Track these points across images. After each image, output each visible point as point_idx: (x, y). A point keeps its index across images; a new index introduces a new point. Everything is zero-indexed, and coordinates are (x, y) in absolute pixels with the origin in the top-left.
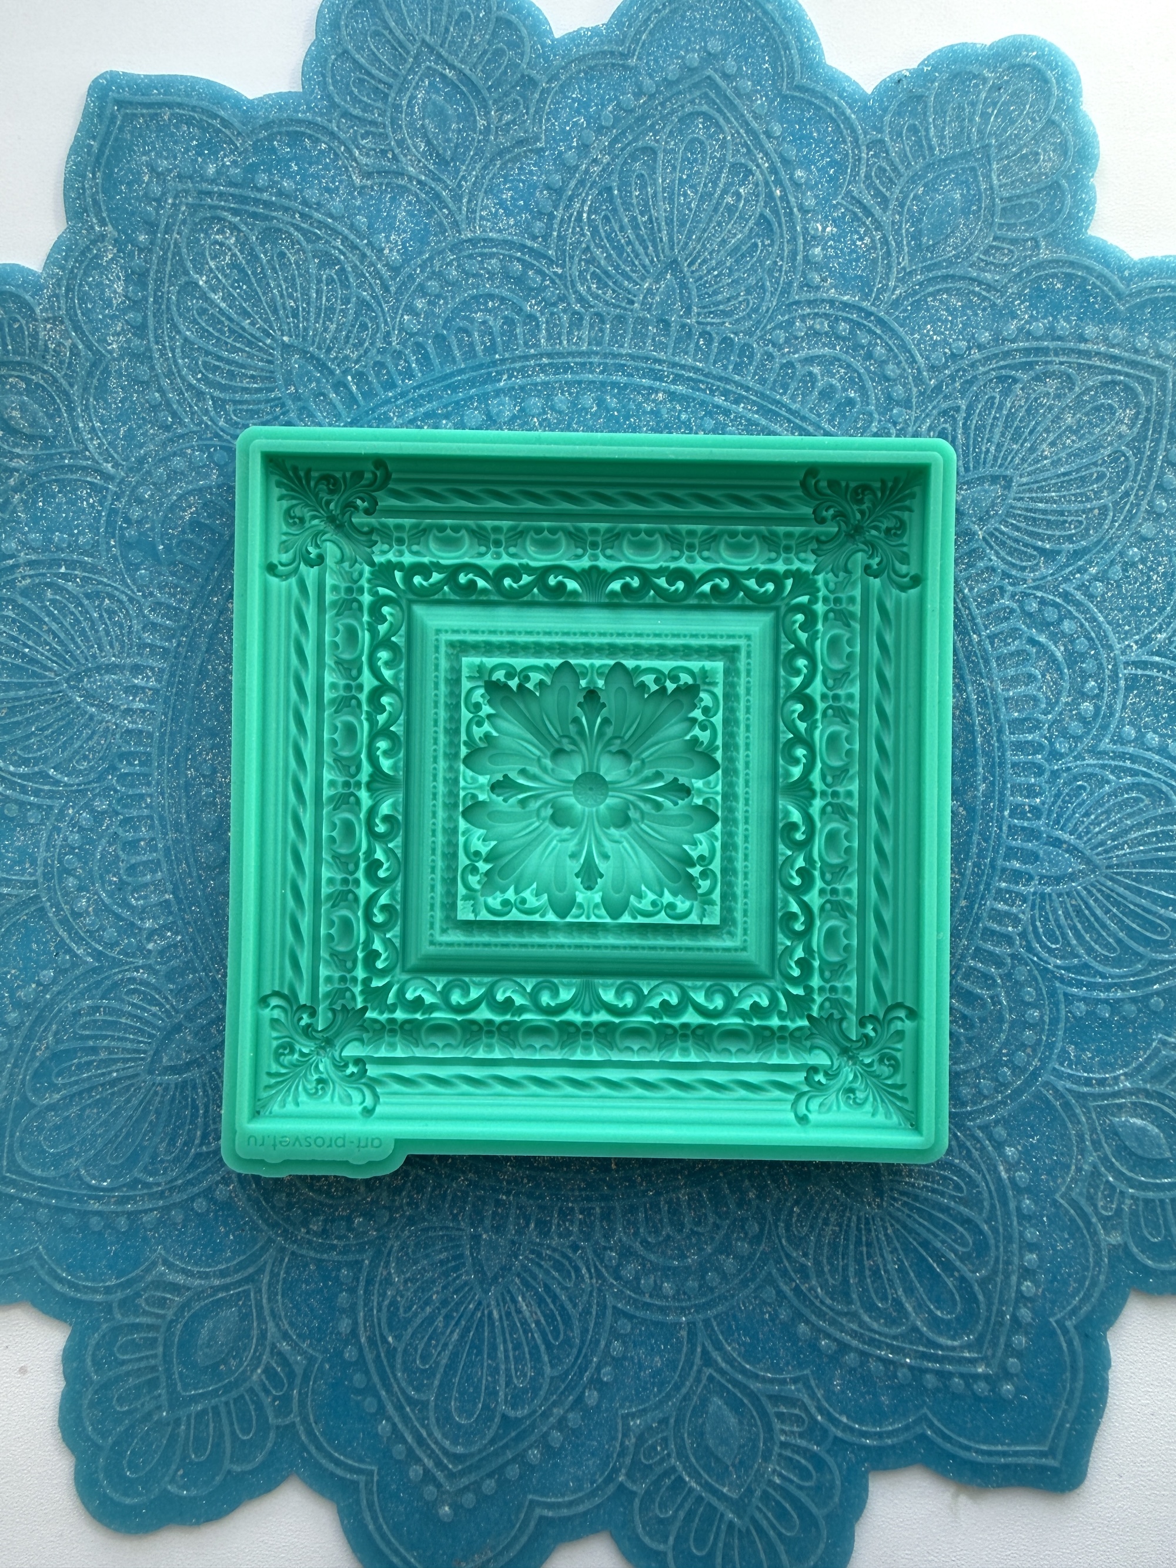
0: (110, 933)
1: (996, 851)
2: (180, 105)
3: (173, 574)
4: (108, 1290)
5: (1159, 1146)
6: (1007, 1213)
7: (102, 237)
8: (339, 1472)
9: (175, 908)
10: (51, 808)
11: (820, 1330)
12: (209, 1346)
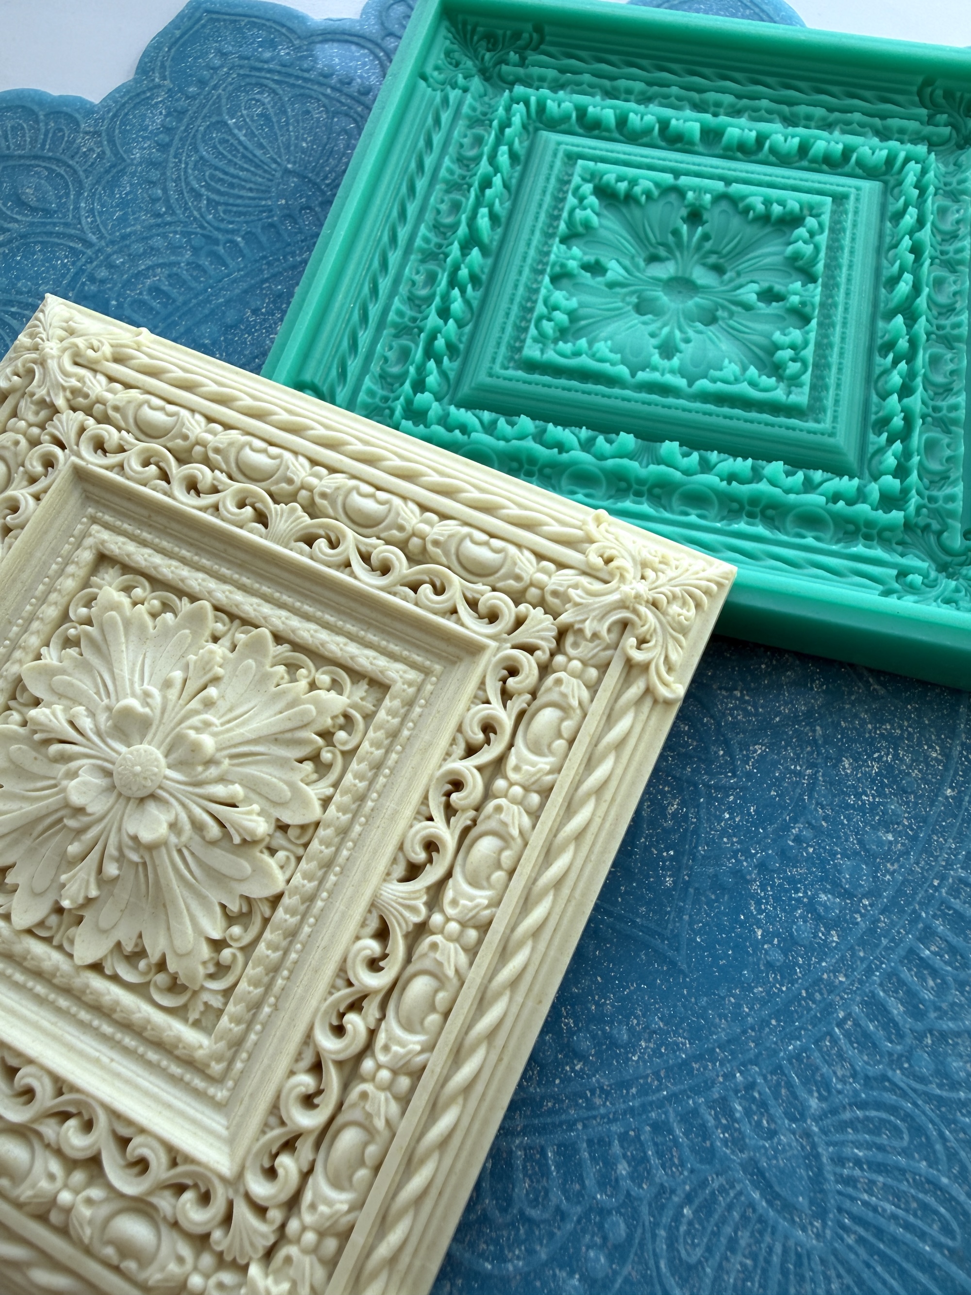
7: (159, 86)
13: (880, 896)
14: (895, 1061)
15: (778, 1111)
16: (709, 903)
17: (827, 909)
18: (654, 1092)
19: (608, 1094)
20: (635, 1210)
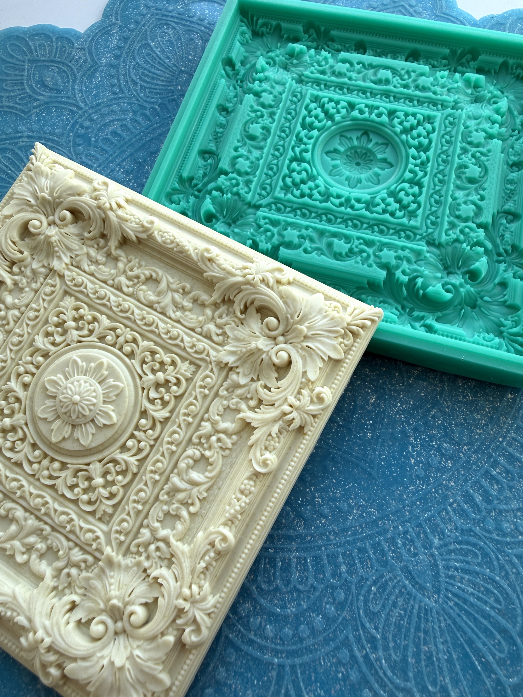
7: (115, 24)
13: (473, 445)
14: (476, 522)
15: (419, 545)
16: (389, 446)
17: (446, 450)
18: (359, 534)
19: (337, 534)
20: (349, 588)
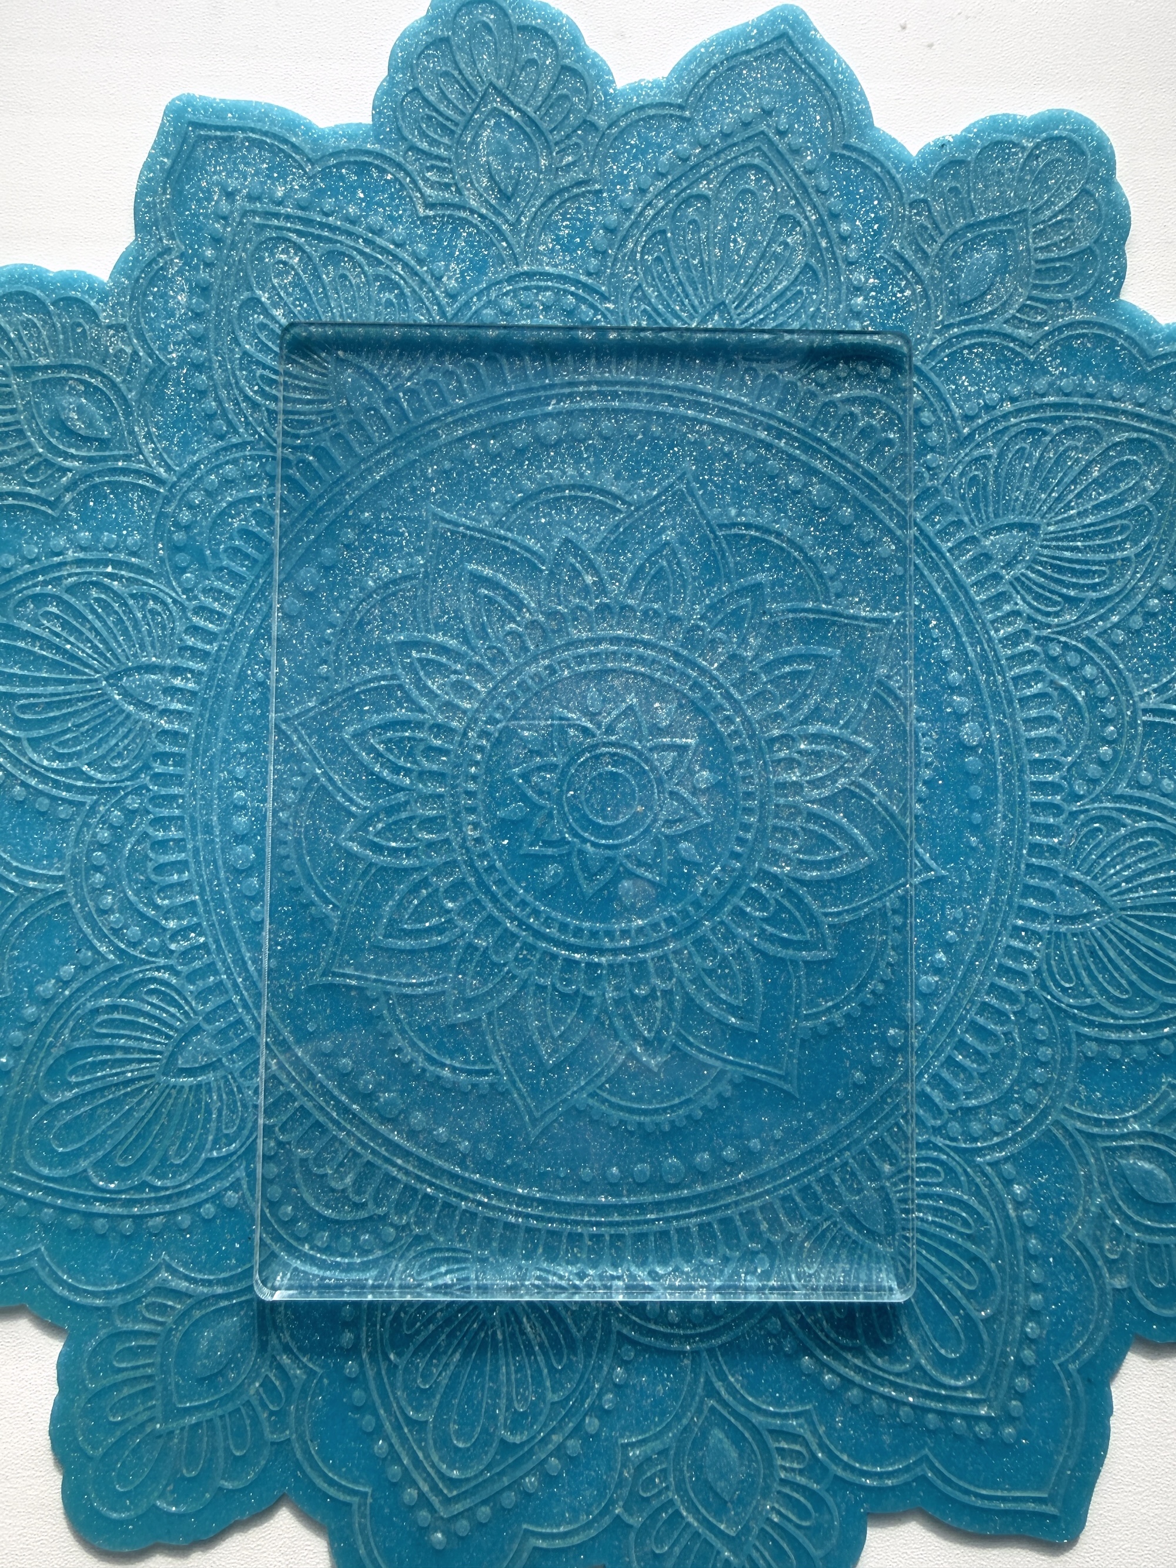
0: (134, 931)
1: (1013, 889)
2: (253, 130)
3: (219, 579)
4: (108, 1295)
5: (1166, 1191)
6: (1015, 1252)
7: (168, 250)
8: (332, 1492)
9: (201, 910)
10: (83, 804)
11: (823, 1365)
12: (207, 1357)
14: (936, 1131)
15: (863, 1177)
